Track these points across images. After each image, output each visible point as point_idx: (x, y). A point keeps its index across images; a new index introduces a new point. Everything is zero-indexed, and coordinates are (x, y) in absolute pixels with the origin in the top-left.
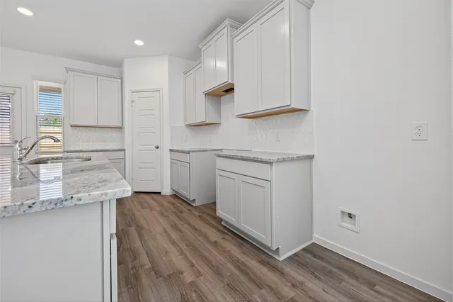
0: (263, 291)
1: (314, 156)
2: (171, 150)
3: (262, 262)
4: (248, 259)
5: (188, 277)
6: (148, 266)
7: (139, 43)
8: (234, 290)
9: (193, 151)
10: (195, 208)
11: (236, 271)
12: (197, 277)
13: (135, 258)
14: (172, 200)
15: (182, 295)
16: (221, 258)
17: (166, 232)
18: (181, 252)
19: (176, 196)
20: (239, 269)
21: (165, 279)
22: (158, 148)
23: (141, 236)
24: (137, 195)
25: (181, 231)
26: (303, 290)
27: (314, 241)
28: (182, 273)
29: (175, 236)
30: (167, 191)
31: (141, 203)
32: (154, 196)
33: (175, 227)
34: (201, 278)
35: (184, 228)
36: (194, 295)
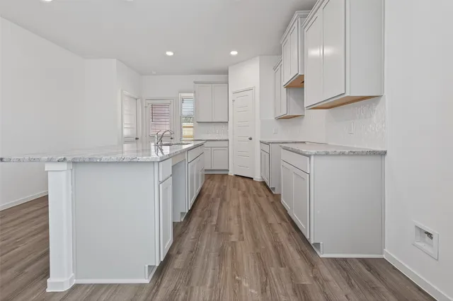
0: (282, 269)
1: (385, 152)
2: (261, 142)
3: (301, 252)
4: (289, 245)
5: (234, 238)
6: (214, 223)
7: (234, 53)
8: (260, 258)
9: (272, 143)
10: (274, 195)
11: (271, 248)
12: (239, 240)
13: (209, 217)
14: (259, 185)
15: (223, 246)
16: (266, 236)
17: (239, 207)
18: (240, 223)
19: (264, 183)
20: (275, 247)
21: (219, 234)
22: (251, 139)
23: (221, 205)
24: (236, 177)
25: (249, 209)
26: (322, 285)
27: (384, 256)
28: (231, 234)
29: (242, 211)
30: (257, 178)
31: (234, 184)
32: (247, 180)
33: (247, 206)
34: (241, 242)
35: (254, 207)
36: (230, 249)
